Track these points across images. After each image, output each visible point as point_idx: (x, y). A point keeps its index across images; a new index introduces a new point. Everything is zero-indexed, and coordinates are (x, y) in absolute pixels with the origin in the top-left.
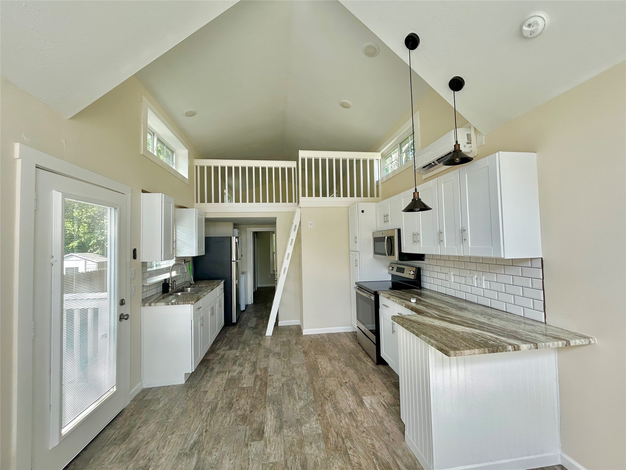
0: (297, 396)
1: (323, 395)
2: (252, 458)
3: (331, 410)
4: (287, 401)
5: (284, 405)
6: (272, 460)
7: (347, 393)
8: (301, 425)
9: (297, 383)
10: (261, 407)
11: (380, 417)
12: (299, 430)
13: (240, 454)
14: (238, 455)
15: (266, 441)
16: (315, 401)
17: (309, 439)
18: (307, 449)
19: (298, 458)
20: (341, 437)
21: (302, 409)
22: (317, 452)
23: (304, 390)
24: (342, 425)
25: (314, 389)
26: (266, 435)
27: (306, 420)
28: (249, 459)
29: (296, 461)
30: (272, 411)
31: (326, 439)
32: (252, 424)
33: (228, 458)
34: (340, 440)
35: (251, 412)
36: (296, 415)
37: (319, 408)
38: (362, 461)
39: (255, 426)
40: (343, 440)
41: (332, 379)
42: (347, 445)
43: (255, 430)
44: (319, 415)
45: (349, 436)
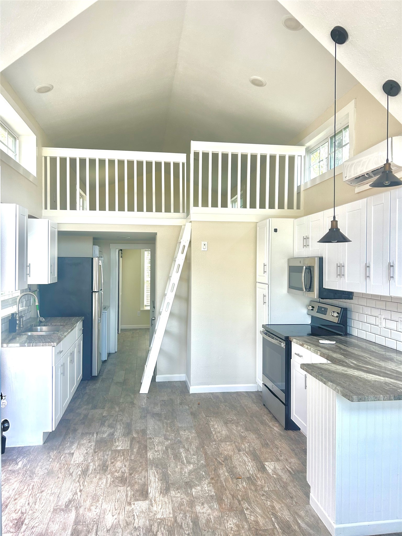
0: (185, 461)
1: (216, 459)
2: (137, 515)
3: (227, 474)
4: (172, 465)
5: (169, 469)
6: (159, 516)
7: (246, 459)
8: (191, 488)
9: (184, 447)
10: (142, 470)
11: (283, 482)
12: (189, 492)
13: (123, 511)
14: (121, 511)
15: (151, 501)
16: (207, 465)
17: (201, 500)
18: (198, 508)
19: (188, 515)
20: (237, 499)
21: (192, 472)
22: (210, 511)
23: (193, 454)
24: (238, 488)
25: (206, 454)
26: (151, 495)
27: (197, 483)
28: (134, 515)
29: (187, 518)
30: (156, 473)
31: (220, 500)
32: (134, 485)
33: (110, 515)
34: (236, 502)
35: (131, 474)
36: (185, 478)
37: (212, 472)
38: (260, 519)
39: (137, 487)
40: (239, 501)
41: (228, 443)
42: (244, 506)
43: (137, 491)
44: (212, 479)
45: (246, 498)
